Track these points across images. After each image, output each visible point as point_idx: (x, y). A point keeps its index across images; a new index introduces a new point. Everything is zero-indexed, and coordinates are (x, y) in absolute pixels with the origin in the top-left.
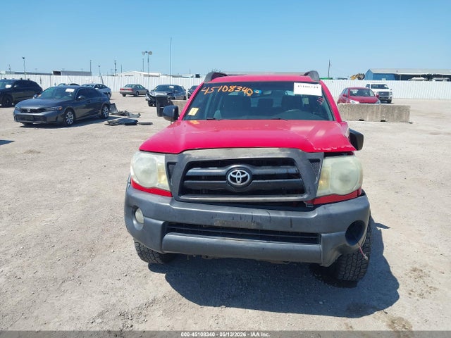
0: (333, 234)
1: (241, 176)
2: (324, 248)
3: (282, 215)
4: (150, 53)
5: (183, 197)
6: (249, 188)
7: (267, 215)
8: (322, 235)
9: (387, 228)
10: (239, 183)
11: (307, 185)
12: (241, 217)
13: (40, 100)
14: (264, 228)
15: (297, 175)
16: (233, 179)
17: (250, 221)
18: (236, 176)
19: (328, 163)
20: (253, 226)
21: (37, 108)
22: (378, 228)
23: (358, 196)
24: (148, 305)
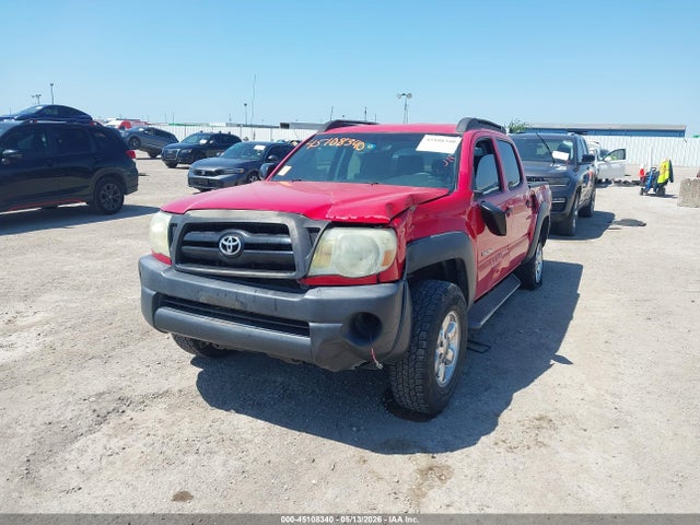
0: (323, 325)
1: (232, 244)
2: (312, 341)
3: (270, 295)
4: (409, 96)
5: (180, 266)
6: (240, 260)
7: (253, 293)
8: (311, 324)
9: (569, 363)
10: (229, 252)
11: (298, 260)
12: (226, 293)
13: (223, 160)
14: (249, 309)
15: (288, 247)
16: (224, 246)
17: (234, 298)
18: (227, 243)
19: (336, 235)
20: (237, 306)
21: (213, 170)
22: (552, 362)
23: (379, 282)
24: (156, 396)
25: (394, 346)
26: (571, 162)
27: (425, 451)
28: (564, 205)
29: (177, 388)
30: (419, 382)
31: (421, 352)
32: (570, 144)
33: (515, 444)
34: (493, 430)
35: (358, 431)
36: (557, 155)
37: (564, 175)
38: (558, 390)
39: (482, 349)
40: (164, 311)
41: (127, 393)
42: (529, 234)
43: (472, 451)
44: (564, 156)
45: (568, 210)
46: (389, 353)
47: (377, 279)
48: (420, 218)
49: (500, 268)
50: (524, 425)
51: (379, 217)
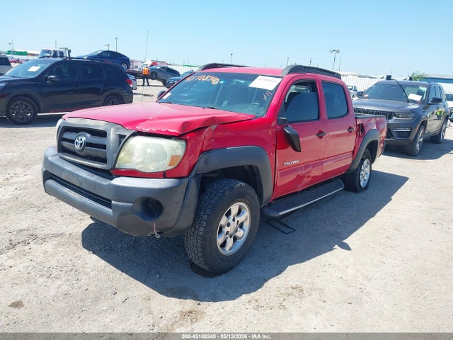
0: (120, 203)
1: (80, 142)
2: (113, 212)
4: (338, 52)
5: (60, 154)
6: (84, 153)
8: (113, 202)
10: (78, 147)
12: (73, 174)
14: (83, 187)
15: (105, 147)
16: (77, 143)
17: (76, 178)
18: (78, 141)
22: (336, 246)
23: (165, 177)
24: (54, 236)
25: (176, 223)
26: (422, 102)
27: (196, 298)
28: (409, 133)
29: (68, 233)
30: (200, 250)
31: (202, 229)
32: (424, 89)
33: (263, 304)
34: (255, 291)
35: (160, 277)
36: (412, 97)
37: (413, 111)
38: (327, 268)
39: (288, 231)
40: (50, 182)
41: (38, 232)
42: (353, 152)
43: (229, 305)
44: (418, 98)
45: (412, 137)
46: (172, 228)
47: (164, 175)
48: (219, 134)
49: (312, 175)
50: (279, 291)
51: (172, 131)
